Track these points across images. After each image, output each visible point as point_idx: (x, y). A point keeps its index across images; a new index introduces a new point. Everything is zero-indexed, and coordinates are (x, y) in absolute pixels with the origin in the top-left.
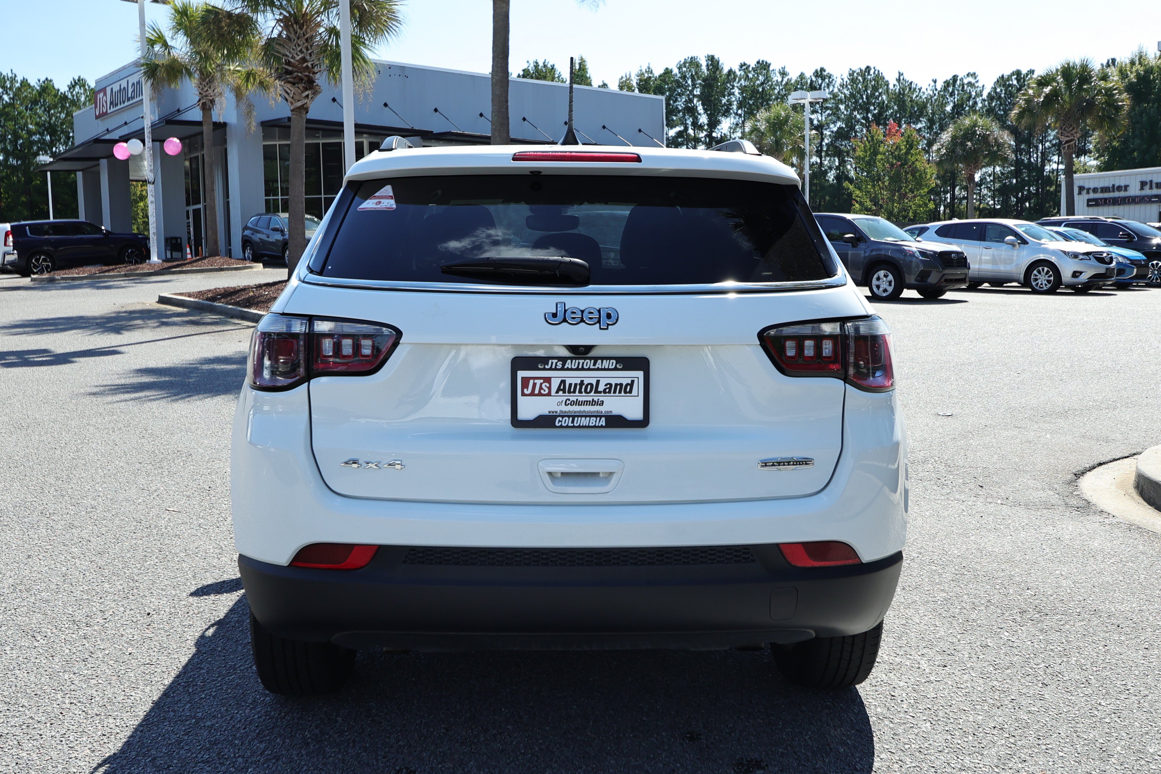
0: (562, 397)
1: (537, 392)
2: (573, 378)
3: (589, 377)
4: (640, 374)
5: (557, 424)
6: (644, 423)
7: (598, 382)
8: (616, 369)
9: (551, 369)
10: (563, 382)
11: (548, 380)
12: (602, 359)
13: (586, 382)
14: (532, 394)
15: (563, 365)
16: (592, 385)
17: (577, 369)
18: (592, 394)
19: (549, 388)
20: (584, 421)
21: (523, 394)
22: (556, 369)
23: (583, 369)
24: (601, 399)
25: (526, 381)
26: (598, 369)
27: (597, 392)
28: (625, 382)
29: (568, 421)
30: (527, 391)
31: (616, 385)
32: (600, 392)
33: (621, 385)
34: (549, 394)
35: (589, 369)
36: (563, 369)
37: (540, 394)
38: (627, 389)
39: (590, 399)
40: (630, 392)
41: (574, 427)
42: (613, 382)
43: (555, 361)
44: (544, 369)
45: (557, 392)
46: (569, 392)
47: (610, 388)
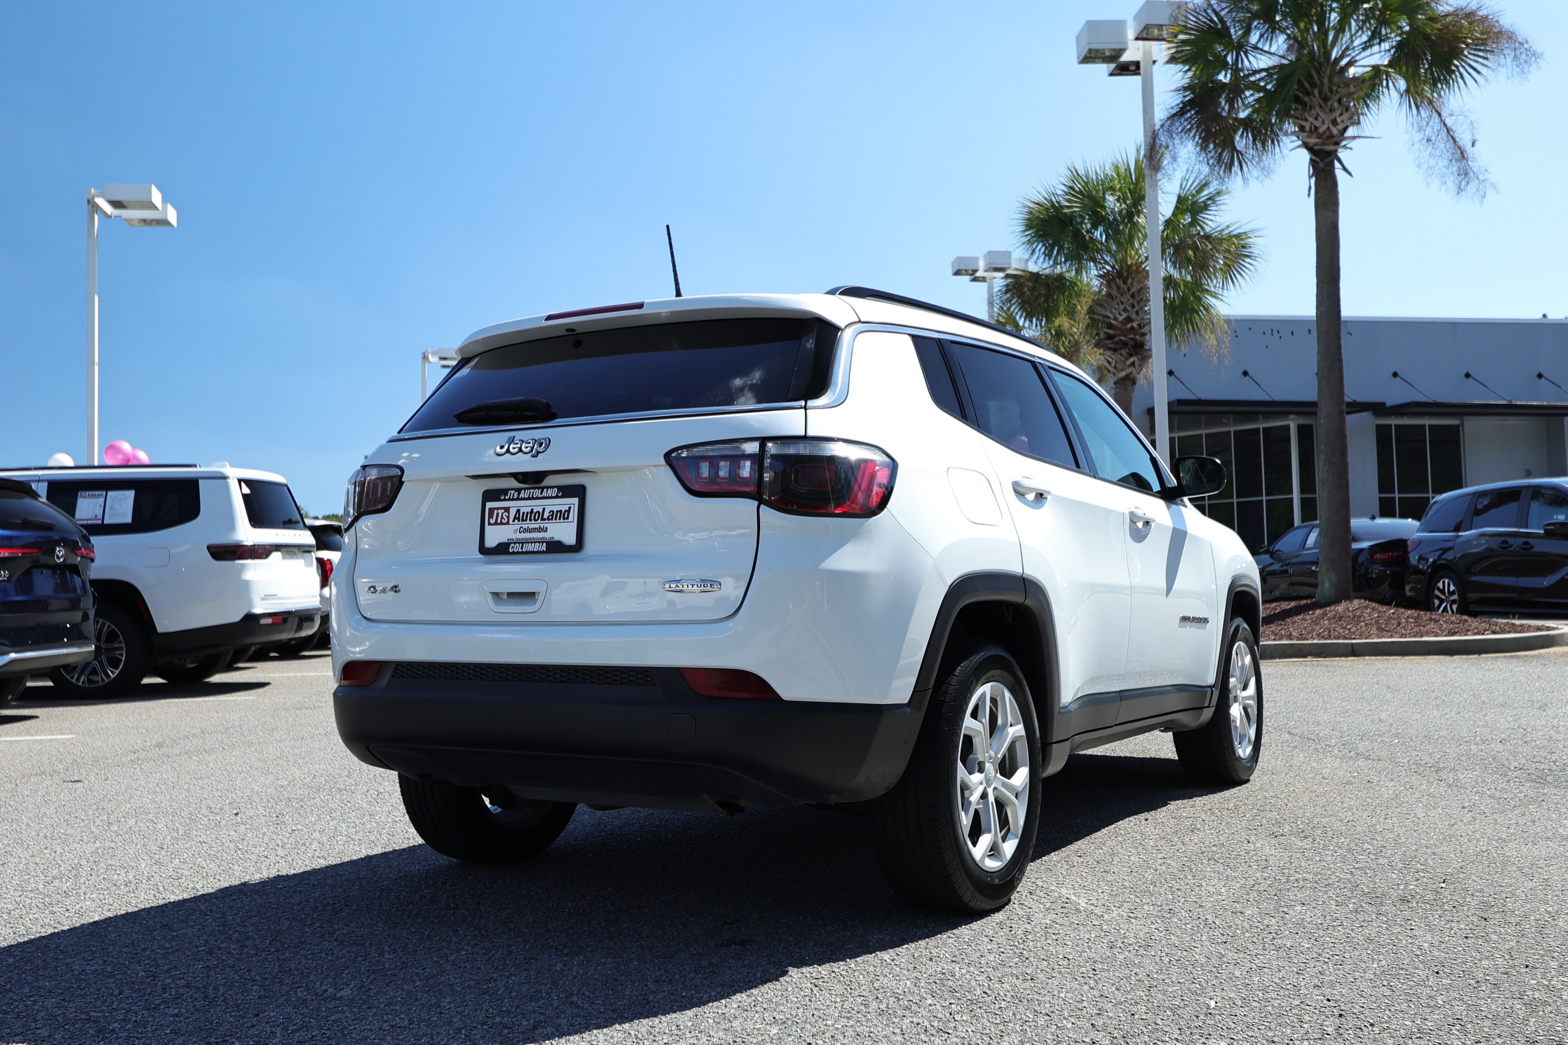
0: (517, 525)
1: (499, 521)
2: (525, 506)
3: (537, 505)
4: (575, 501)
5: (511, 550)
6: (578, 546)
7: (544, 509)
8: (557, 497)
9: (509, 500)
10: (518, 511)
11: (507, 510)
12: (547, 488)
13: (535, 511)
14: (496, 523)
15: (519, 495)
16: (539, 512)
17: (529, 499)
18: (539, 521)
19: (508, 517)
20: (530, 547)
21: (490, 524)
22: (513, 499)
23: (533, 498)
24: (546, 525)
25: (492, 510)
26: (544, 498)
27: (543, 519)
28: (564, 508)
29: (517, 548)
30: (492, 521)
31: (557, 512)
32: (545, 519)
33: (561, 511)
34: (508, 523)
35: (537, 498)
36: (518, 499)
37: (501, 523)
38: (563, 515)
39: (537, 526)
40: (568, 518)
41: (522, 553)
42: (555, 509)
43: (513, 492)
44: (505, 500)
45: (514, 521)
46: (523, 520)
47: (552, 515)
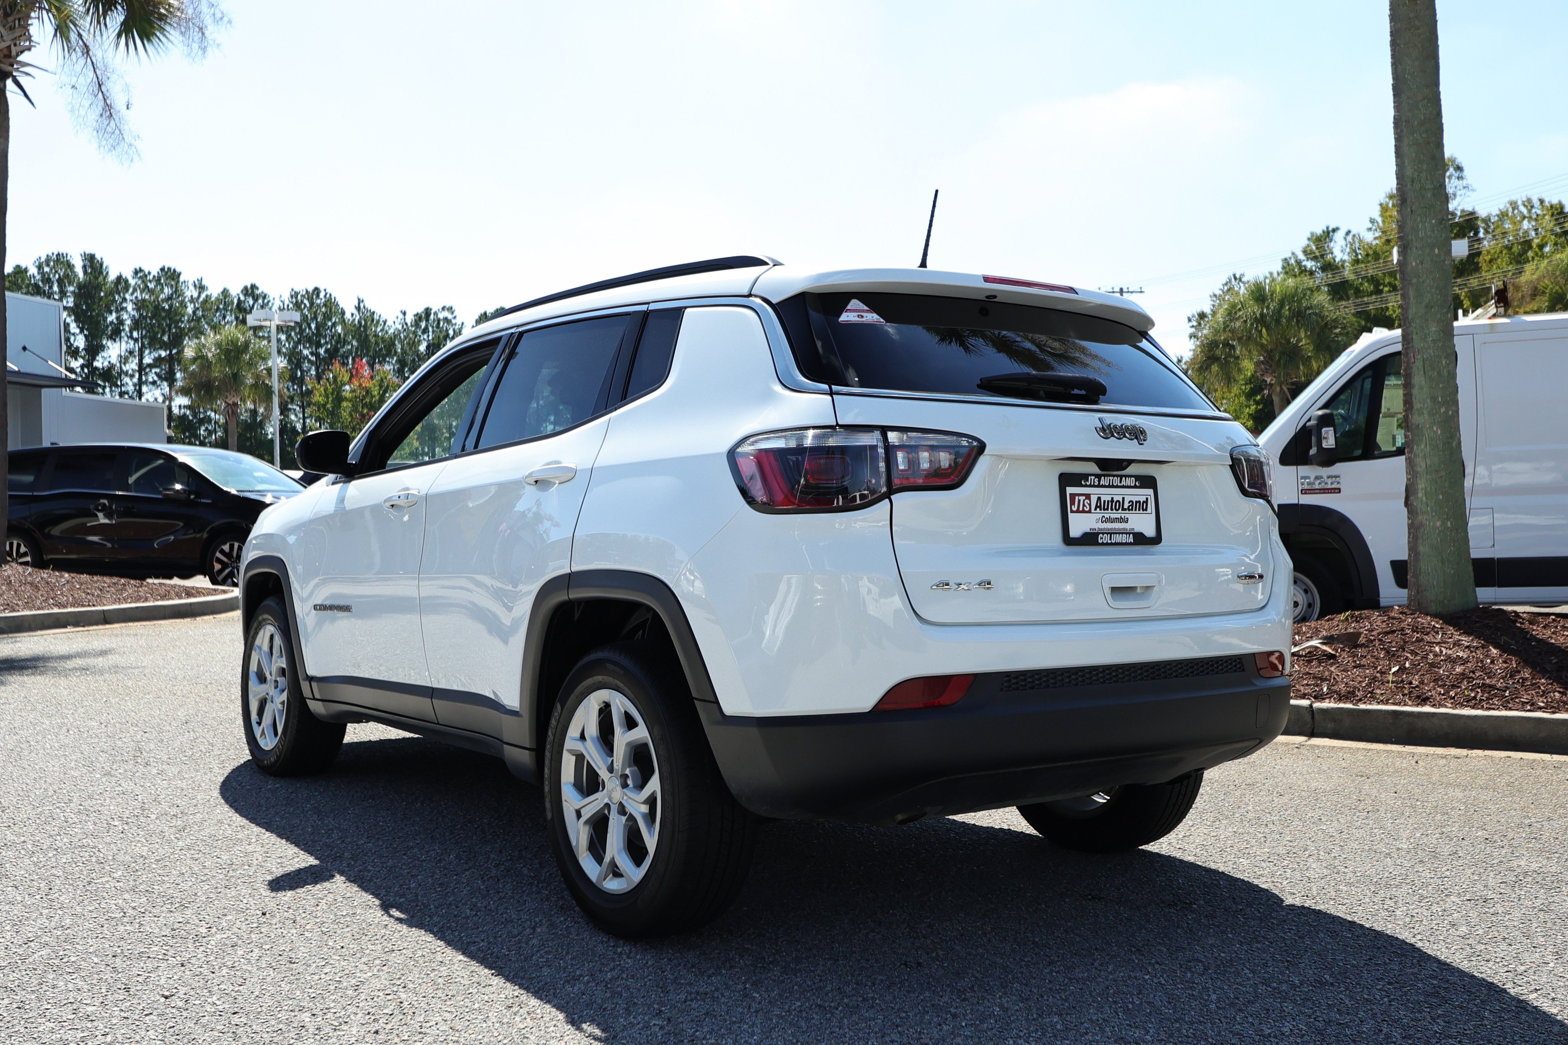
0: (1100, 514)
2: (1106, 494)
3: (1117, 494)
4: (1152, 492)
5: (1099, 541)
6: (1157, 540)
7: (1123, 499)
8: (1135, 487)
9: (1090, 486)
10: (1099, 499)
12: (1126, 476)
13: (1115, 500)
15: (1099, 482)
16: (1119, 502)
17: (1109, 486)
18: (1120, 511)
20: (1118, 539)
22: (1094, 486)
23: (1113, 486)
24: (1127, 516)
26: (1123, 487)
27: (1123, 509)
28: (1143, 499)
29: (1105, 539)
31: (1136, 502)
32: (1125, 510)
33: (1139, 502)
35: (1117, 487)
36: (1099, 486)
38: (1143, 507)
39: (1118, 516)
40: (1146, 510)
41: (1111, 544)
42: (1135, 499)
43: (1093, 478)
44: (1086, 486)
45: (1096, 509)
46: (1104, 509)
47: (1132, 505)
